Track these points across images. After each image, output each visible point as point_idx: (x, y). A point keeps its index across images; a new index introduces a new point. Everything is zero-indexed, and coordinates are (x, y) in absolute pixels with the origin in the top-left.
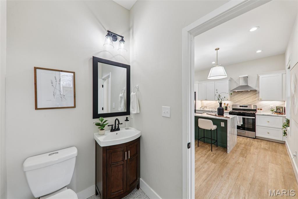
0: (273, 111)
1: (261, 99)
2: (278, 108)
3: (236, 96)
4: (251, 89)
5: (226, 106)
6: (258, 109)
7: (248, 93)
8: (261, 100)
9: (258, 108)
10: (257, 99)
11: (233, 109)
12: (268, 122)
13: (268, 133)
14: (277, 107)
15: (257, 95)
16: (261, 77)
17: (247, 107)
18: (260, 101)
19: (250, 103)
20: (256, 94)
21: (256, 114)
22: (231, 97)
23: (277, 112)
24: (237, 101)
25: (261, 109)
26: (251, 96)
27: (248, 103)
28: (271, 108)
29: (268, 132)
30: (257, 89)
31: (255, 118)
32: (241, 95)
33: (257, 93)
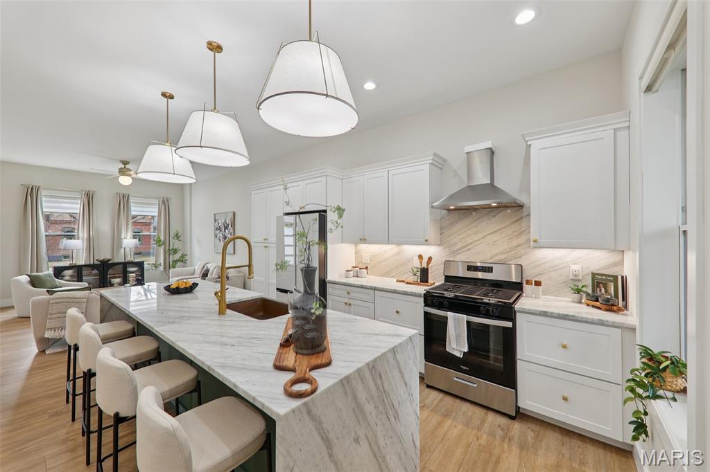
0: (578, 291)
1: (535, 241)
2: (599, 281)
3: (458, 227)
4: (504, 200)
5: (424, 265)
6: (528, 282)
7: (494, 216)
8: (538, 245)
9: (527, 276)
10: (522, 239)
11: (448, 279)
12: (564, 347)
13: (565, 399)
14: (593, 275)
15: (524, 222)
16: (536, 145)
17: (490, 270)
18: (535, 247)
19: (503, 257)
20: (521, 218)
21: (517, 306)
22: (442, 230)
23: (597, 300)
24: (460, 245)
25: (538, 283)
26: (502, 226)
27: (496, 255)
28: (571, 280)
29: (566, 395)
30: (522, 198)
31: (514, 325)
32: (473, 222)
33: (524, 214)
